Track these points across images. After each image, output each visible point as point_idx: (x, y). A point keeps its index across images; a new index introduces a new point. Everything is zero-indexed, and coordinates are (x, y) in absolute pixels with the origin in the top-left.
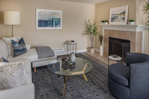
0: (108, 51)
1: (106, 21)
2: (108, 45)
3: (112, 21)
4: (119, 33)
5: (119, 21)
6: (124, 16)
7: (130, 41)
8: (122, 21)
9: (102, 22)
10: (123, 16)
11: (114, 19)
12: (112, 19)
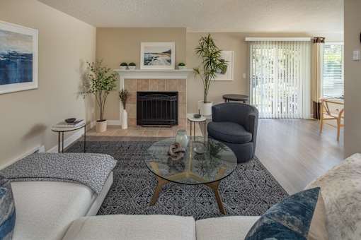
0: (136, 117)
1: (132, 64)
2: (136, 105)
3: (146, 64)
4: (159, 83)
5: (161, 64)
6: (170, 56)
7: (177, 92)
8: (166, 64)
9: (121, 65)
10: (167, 58)
11: (151, 61)
12: (145, 60)
